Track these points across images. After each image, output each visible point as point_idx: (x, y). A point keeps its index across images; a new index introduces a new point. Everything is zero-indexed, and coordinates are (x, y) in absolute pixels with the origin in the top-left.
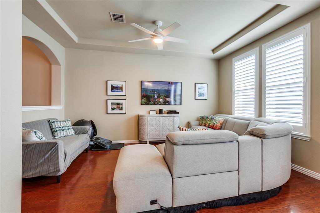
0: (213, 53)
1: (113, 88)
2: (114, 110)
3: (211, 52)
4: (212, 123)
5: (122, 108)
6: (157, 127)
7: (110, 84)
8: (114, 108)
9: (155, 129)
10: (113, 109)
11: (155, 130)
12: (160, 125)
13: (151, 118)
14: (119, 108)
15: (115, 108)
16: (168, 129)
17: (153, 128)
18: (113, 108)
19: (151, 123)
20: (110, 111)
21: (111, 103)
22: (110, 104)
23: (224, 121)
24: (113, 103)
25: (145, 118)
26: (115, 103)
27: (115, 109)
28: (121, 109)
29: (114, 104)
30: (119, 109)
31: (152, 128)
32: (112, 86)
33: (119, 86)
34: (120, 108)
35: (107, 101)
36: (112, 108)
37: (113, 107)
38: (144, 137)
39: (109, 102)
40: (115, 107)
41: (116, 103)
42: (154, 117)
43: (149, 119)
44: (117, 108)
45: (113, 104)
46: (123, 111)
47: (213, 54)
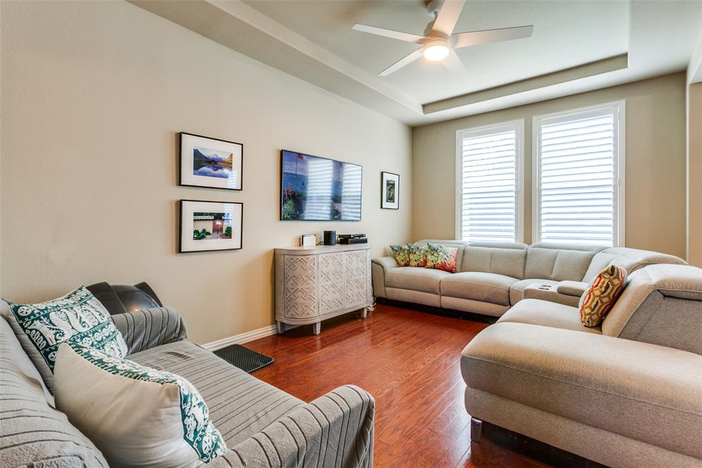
0: (425, 112)
1: (201, 161)
2: (203, 237)
3: (421, 108)
4: (440, 258)
5: (229, 231)
6: (337, 281)
7: (189, 144)
8: (204, 231)
9: (334, 286)
10: (200, 235)
11: (332, 288)
12: (342, 273)
13: (324, 256)
14: (221, 230)
15: (207, 231)
16: (357, 281)
17: (329, 283)
18: (200, 231)
19: (325, 270)
20: (189, 243)
21: (195, 214)
22: (192, 218)
23: (457, 253)
24: (202, 214)
25: (311, 257)
26: (207, 214)
27: (209, 234)
28: (228, 234)
29: (205, 217)
30: (220, 233)
31: (327, 283)
32: (197, 153)
33: (220, 156)
34: (224, 232)
35: (180, 204)
36: (196, 232)
37: (201, 227)
38: (310, 312)
39: (189, 209)
40: (209, 226)
41: (211, 214)
42: (331, 255)
43: (320, 262)
44: (213, 231)
45: (202, 217)
46: (234, 242)
47: (423, 114)
